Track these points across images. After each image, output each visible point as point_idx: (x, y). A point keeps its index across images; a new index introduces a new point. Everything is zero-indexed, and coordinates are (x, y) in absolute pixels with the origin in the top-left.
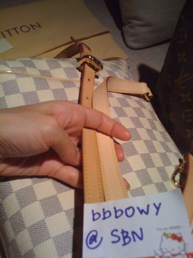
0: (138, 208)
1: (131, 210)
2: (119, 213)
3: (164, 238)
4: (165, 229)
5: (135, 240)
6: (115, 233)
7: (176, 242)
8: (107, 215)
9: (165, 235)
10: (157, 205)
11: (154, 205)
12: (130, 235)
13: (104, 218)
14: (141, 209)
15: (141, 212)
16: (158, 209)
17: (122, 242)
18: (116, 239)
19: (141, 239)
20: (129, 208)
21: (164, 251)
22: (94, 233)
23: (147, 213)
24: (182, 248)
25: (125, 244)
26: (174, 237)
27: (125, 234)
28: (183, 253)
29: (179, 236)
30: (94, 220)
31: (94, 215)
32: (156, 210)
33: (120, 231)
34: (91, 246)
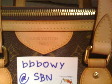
0: (51, 64)
2: (39, 65)
3: (63, 81)
4: (64, 77)
5: (47, 80)
6: (36, 75)
8: (32, 64)
10: (62, 64)
11: (61, 63)
12: (45, 77)
13: (30, 67)
14: (53, 64)
15: (53, 66)
16: (62, 66)
17: (40, 80)
18: (37, 78)
19: (51, 80)
20: (46, 63)
22: (24, 75)
23: (56, 67)
25: (42, 81)
26: (68, 81)
27: (42, 76)
29: (71, 81)
30: (24, 67)
32: (61, 66)
34: (22, 83)
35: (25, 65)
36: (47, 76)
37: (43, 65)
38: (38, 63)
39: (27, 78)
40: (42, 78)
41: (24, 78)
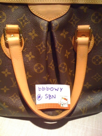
0: (55, 88)
1: (52, 89)
2: (48, 89)
3: (62, 99)
4: (62, 96)
5: (53, 98)
6: (46, 95)
7: (65, 100)
8: (44, 89)
9: (62, 98)
11: (60, 88)
12: (51, 96)
13: (43, 90)
15: (56, 90)
16: (61, 90)
17: (49, 98)
18: (47, 97)
19: (55, 98)
20: (52, 88)
21: (61, 102)
22: (39, 95)
23: (57, 90)
24: (67, 102)
25: (50, 99)
26: (65, 99)
27: (50, 96)
28: (67, 104)
29: (66, 99)
30: (39, 90)
31: (39, 89)
33: (48, 95)
34: (39, 99)
35: (40, 89)
36: (53, 96)
37: (50, 89)
38: (47, 88)
39: (41, 97)
40: (50, 97)
41: (39, 97)
